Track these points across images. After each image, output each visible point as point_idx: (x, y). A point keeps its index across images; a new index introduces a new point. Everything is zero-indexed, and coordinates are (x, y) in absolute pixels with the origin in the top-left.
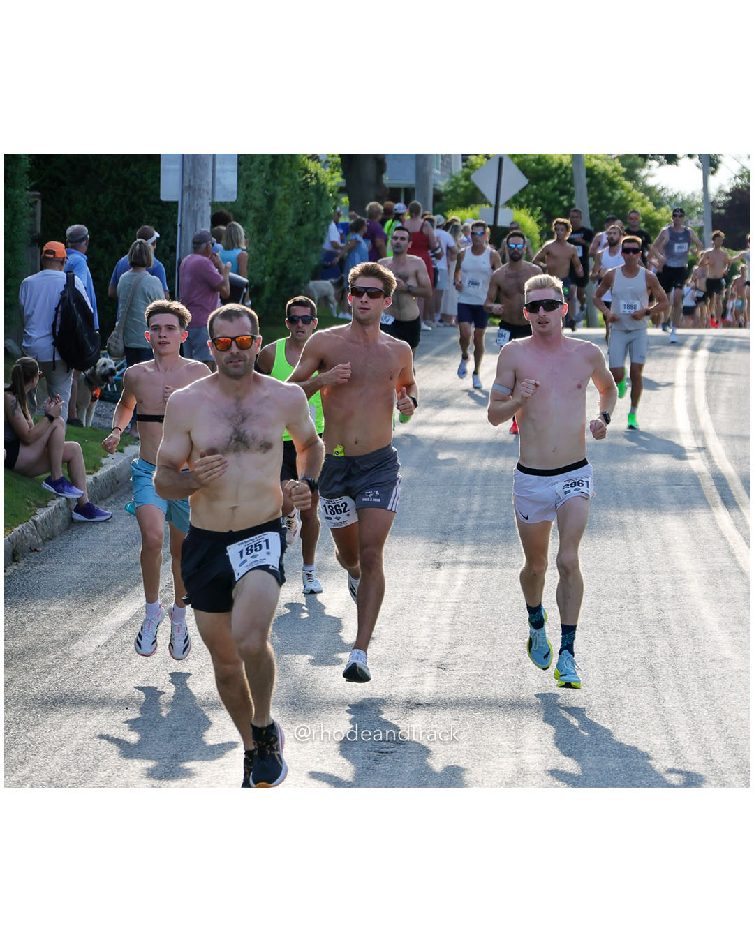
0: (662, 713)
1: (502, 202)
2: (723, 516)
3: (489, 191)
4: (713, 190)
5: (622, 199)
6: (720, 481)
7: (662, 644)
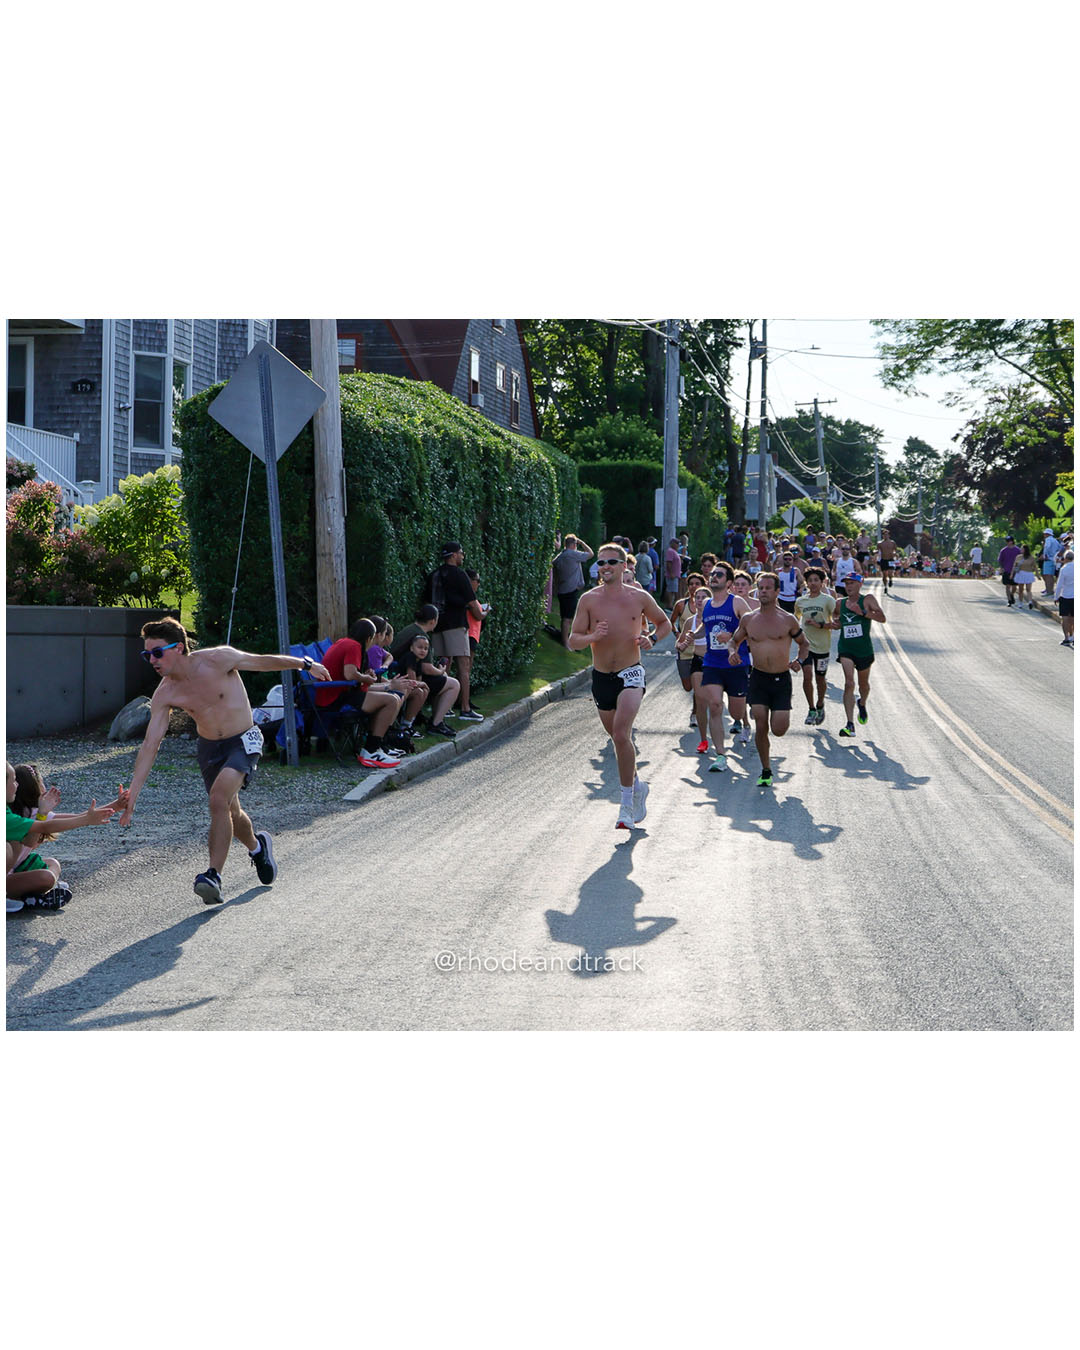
1: (795, 524)
2: (891, 656)
3: (788, 521)
5: (843, 523)
6: (889, 641)
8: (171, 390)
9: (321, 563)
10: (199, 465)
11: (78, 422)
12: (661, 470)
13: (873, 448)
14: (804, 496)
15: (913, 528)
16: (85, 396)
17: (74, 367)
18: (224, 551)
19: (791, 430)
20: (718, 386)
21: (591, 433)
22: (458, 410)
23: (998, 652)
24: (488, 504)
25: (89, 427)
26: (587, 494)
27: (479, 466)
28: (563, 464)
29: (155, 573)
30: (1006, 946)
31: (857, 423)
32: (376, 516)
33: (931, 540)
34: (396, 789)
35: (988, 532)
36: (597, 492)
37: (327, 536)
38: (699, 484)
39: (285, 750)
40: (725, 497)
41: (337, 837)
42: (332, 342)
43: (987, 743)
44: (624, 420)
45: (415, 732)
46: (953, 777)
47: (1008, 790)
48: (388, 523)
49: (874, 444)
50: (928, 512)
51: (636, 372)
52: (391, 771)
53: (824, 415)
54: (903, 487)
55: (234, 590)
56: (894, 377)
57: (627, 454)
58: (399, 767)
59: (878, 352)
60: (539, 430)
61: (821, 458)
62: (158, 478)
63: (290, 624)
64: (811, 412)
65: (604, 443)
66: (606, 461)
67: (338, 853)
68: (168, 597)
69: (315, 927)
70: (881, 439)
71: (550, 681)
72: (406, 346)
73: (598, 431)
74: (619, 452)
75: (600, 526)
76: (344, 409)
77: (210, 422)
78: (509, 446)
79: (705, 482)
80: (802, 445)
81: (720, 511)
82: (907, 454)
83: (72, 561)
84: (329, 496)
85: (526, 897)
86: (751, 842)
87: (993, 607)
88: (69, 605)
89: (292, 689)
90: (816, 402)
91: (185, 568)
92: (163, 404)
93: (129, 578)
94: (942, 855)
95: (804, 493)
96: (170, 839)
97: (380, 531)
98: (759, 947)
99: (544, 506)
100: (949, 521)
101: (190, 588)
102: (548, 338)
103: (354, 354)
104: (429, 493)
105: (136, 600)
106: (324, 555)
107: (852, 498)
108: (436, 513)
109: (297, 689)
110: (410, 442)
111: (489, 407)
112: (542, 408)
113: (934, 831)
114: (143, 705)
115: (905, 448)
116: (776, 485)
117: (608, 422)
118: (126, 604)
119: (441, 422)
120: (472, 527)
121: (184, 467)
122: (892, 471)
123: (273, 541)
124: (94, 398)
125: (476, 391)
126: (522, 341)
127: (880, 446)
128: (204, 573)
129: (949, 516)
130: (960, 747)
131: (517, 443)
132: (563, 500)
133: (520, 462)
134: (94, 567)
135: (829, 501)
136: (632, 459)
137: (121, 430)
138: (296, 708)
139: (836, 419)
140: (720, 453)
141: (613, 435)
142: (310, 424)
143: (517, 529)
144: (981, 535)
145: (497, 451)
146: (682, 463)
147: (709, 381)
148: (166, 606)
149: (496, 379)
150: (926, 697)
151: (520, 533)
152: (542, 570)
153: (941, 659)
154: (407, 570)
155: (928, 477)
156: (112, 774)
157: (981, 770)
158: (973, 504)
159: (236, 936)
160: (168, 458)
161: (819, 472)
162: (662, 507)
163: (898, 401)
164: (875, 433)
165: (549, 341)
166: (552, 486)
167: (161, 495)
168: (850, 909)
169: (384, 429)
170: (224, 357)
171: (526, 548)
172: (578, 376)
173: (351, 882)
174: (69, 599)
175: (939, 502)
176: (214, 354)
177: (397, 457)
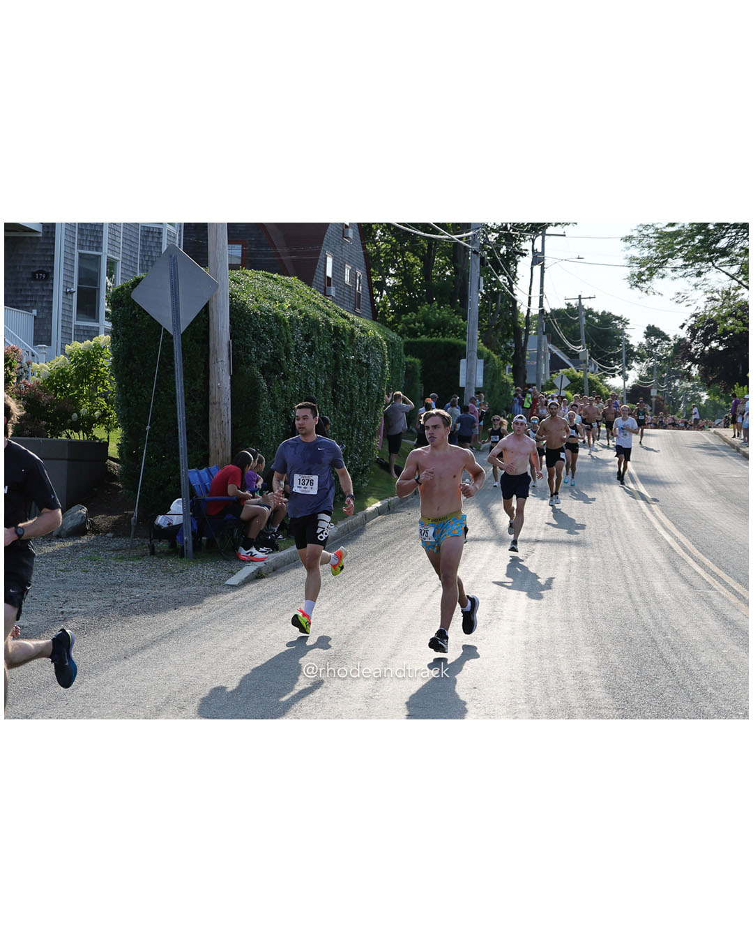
0: (614, 545)
1: (563, 387)
3: (558, 385)
4: (626, 386)
5: (599, 388)
7: (613, 524)
8: (105, 280)
9: (212, 409)
10: (124, 335)
11: (35, 301)
12: (465, 345)
13: (622, 332)
14: (570, 367)
15: (650, 393)
16: (41, 282)
17: (33, 261)
18: (141, 399)
19: (561, 318)
20: (508, 284)
21: (414, 317)
22: (316, 299)
23: (710, 484)
24: (336, 368)
25: (44, 305)
26: (410, 363)
27: (330, 340)
28: (392, 339)
29: (90, 414)
30: (711, 702)
31: (610, 314)
32: (254, 375)
33: (663, 401)
34: (264, 577)
35: (705, 396)
36: (417, 361)
37: (217, 389)
38: (492, 357)
39: (183, 547)
40: (512, 366)
41: (220, 611)
42: (224, 247)
43: (701, 552)
44: (439, 308)
45: (279, 535)
46: (675, 577)
47: (715, 587)
48: (262, 381)
49: (623, 329)
50: (661, 380)
51: (448, 273)
52: (260, 564)
53: (586, 307)
54: (643, 361)
55: (148, 427)
56: (638, 280)
57: (440, 333)
58: (267, 561)
59: (626, 262)
60: (376, 314)
61: (583, 339)
62: (94, 345)
63: (188, 453)
64: (576, 304)
65: (423, 325)
66: (424, 338)
67: (220, 623)
68: (99, 432)
69: (202, 678)
70: (627, 326)
71: (380, 500)
72: (279, 250)
73: (419, 316)
74: (434, 332)
75: (419, 386)
76: (232, 296)
77: (134, 304)
78: (353, 326)
79: (497, 355)
80: (570, 329)
81: (508, 377)
82: (646, 337)
83: (29, 404)
84: (219, 360)
85: (358, 659)
86: (525, 622)
87: (708, 451)
88: (26, 436)
89: (189, 502)
90: (580, 298)
91: (112, 411)
92: (99, 289)
93: (71, 418)
94: (665, 634)
95: (571, 365)
96: (97, 610)
97: (256, 387)
98: (529, 699)
99: (377, 370)
100: (676, 388)
101: (116, 427)
102: (383, 247)
103: (240, 256)
104: (294, 359)
105: (76, 434)
106: (215, 403)
107: (605, 369)
108: (298, 374)
109: (193, 501)
110: (280, 321)
111: (338, 297)
112: (378, 298)
113: (660, 616)
114: (79, 511)
115: (645, 333)
116: (549, 359)
117: (426, 309)
118: (68, 436)
119: (303, 307)
120: (324, 385)
121: (113, 337)
122: (635, 350)
123: (177, 392)
124: (48, 284)
125: (329, 285)
126: (364, 248)
127: (626, 331)
128: (126, 415)
129: (677, 384)
130: (681, 555)
131: (359, 324)
132: (392, 367)
133: (361, 338)
134: (46, 408)
135: (588, 371)
136: (443, 337)
137: (68, 308)
138: (191, 516)
139: (595, 311)
140: (509, 334)
141: (431, 320)
142: (207, 307)
143: (357, 387)
144: (700, 398)
145: (344, 329)
146: (480, 341)
147: (501, 280)
148: (98, 439)
149: (344, 276)
150: (657, 517)
151: (360, 390)
152: (376, 418)
153: (668, 489)
154: (276, 415)
155: (661, 354)
156: (55, 562)
157: (695, 572)
158: (694, 375)
159: (143, 683)
160: (102, 330)
161: (581, 349)
162: (465, 372)
163: (640, 298)
164: (623, 321)
165: (384, 249)
166: (384, 356)
167: (96, 357)
168: (597, 673)
169: (261, 311)
170: (145, 256)
171: (364, 401)
172: (405, 275)
173: (229, 645)
174: (26, 432)
175: (669, 373)
176: (137, 254)
177: (270, 333)
